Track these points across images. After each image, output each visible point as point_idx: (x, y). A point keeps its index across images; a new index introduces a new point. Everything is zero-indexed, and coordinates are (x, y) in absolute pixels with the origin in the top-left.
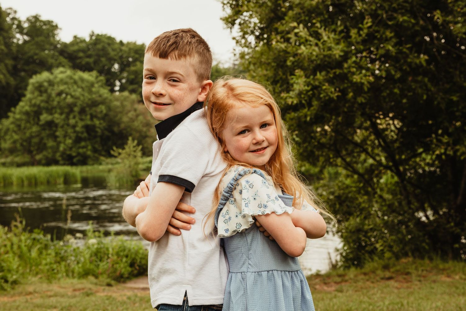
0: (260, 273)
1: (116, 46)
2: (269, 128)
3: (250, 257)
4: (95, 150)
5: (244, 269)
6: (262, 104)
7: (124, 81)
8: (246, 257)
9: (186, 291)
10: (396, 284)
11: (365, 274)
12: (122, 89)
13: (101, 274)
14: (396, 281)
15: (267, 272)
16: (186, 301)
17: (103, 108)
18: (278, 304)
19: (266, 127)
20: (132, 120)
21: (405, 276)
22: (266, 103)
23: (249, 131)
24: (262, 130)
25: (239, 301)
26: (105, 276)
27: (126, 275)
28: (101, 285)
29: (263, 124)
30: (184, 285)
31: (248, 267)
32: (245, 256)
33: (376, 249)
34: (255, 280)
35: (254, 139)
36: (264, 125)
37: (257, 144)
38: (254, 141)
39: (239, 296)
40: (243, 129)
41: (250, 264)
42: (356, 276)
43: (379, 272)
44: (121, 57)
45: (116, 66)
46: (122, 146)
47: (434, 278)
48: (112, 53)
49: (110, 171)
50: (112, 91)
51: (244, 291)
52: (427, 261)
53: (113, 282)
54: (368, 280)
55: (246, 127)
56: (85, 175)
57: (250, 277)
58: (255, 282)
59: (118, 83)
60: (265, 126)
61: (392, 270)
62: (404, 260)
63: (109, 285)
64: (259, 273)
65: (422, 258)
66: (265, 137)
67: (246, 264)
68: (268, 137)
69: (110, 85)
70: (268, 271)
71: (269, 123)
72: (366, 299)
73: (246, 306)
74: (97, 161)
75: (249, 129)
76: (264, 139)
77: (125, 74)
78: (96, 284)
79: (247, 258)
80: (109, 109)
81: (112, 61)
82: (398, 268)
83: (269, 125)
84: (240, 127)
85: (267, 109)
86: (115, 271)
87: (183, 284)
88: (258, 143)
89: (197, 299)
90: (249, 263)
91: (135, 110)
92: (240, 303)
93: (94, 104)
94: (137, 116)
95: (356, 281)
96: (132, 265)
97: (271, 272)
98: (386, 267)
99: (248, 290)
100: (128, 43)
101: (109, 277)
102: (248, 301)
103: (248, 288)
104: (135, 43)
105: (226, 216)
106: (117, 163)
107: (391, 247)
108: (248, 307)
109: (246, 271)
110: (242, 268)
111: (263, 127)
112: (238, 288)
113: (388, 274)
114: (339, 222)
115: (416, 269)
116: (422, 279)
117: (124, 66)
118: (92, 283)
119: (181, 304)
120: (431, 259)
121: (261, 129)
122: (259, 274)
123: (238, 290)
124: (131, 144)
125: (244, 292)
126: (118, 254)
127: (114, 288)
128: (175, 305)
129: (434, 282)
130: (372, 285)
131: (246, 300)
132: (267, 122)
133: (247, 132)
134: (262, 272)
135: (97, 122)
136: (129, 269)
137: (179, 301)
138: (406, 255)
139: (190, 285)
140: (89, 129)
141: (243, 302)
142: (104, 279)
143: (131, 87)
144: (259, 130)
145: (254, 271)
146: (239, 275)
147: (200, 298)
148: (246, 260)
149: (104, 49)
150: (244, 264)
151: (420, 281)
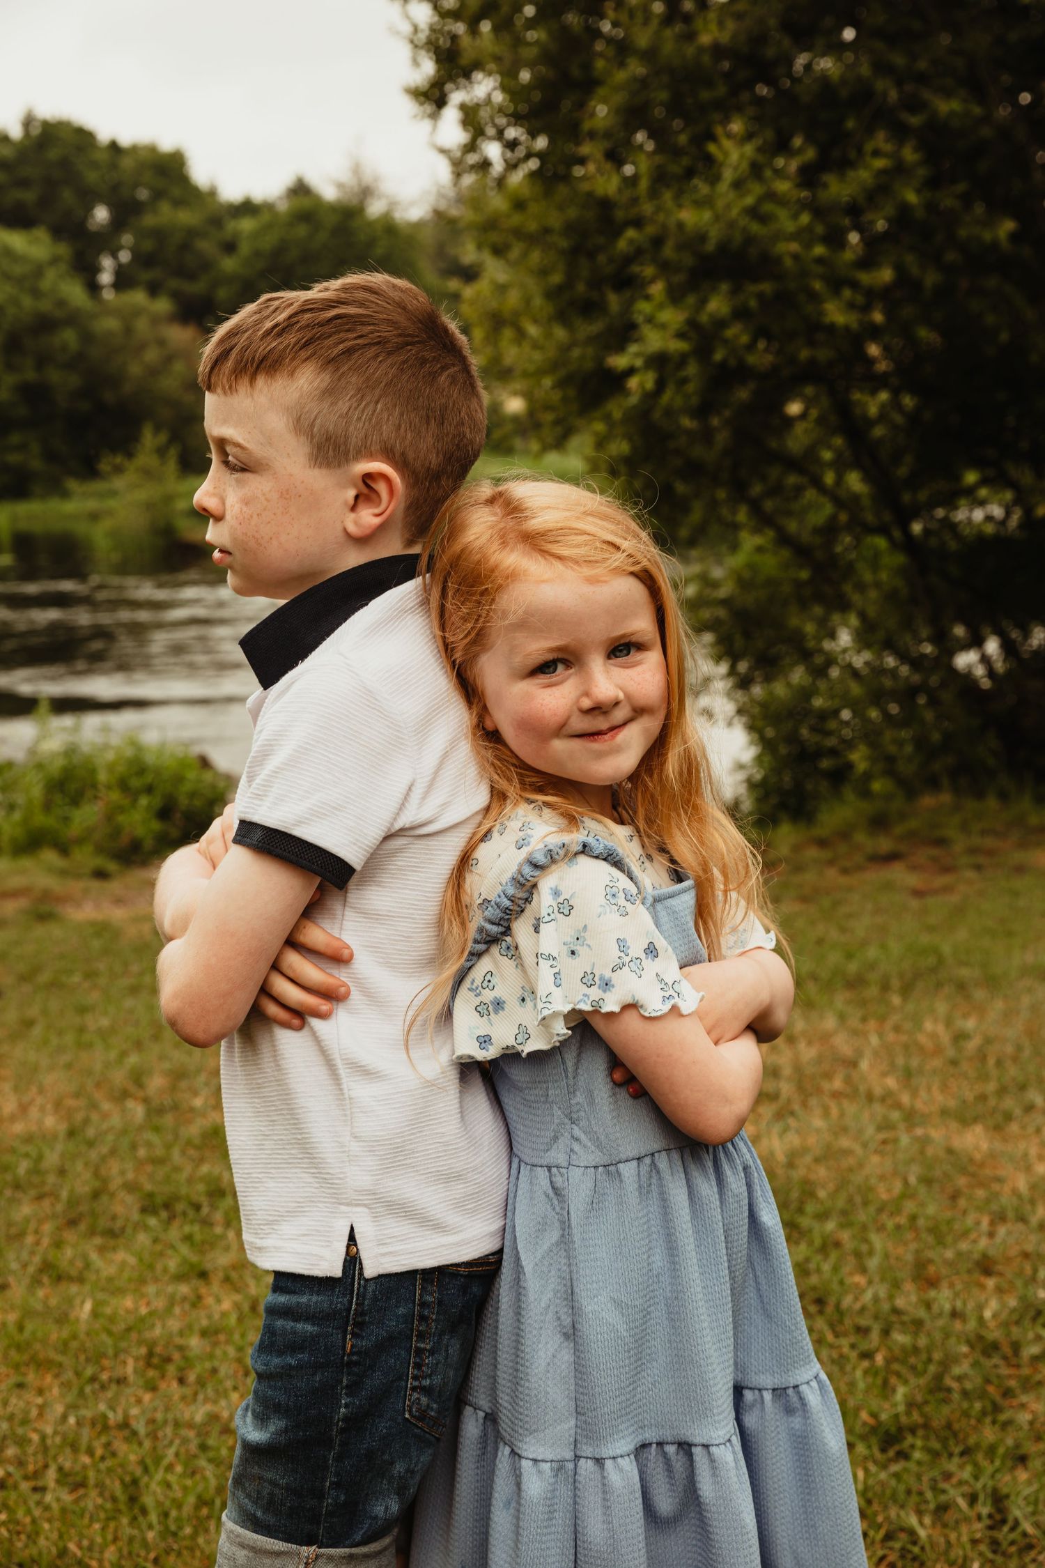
0: (612, 1168)
1: (102, 157)
2: (638, 658)
3: (575, 1116)
4: (51, 456)
5: (557, 1156)
6: (618, 571)
7: (125, 256)
8: (562, 1116)
9: (352, 1228)
10: (913, 880)
11: (822, 843)
12: (123, 281)
13: (80, 841)
14: (914, 868)
15: (635, 1163)
16: (352, 1261)
17: (69, 337)
18: (678, 1267)
19: (628, 654)
20: (154, 372)
21: (935, 852)
22: (632, 569)
23: (568, 664)
24: (615, 665)
25: (546, 1263)
26: (88, 848)
27: (149, 844)
28: (78, 876)
29: (620, 645)
30: (343, 1208)
31: (572, 1150)
32: (559, 1113)
33: (850, 766)
34: (597, 1195)
35: (587, 694)
36: (621, 649)
37: (596, 712)
38: (586, 703)
39: (545, 1248)
40: (550, 657)
41: (577, 1140)
42: (796, 849)
43: (860, 837)
44: (115, 188)
45: (101, 214)
46: (126, 444)
47: (1018, 857)
48: (92, 177)
49: (94, 517)
50: (93, 288)
51: (564, 1230)
52: (992, 803)
53: (112, 866)
54: (831, 863)
55: (560, 649)
56: (23, 526)
57: (579, 1185)
58: (596, 1202)
59: (107, 263)
60: (625, 652)
61: (899, 830)
62: (928, 801)
63: (101, 875)
64: (610, 1168)
65: (980, 795)
66: (621, 689)
67: (564, 1141)
68: (633, 687)
69: (86, 270)
70: (638, 1159)
71: (640, 640)
72: (834, 934)
73: (569, 1284)
74: (56, 488)
75: (571, 658)
76: (621, 695)
77: (127, 239)
78: (63, 873)
79: (566, 1121)
80: (87, 337)
81: (89, 198)
82: (913, 824)
83: (641, 647)
84: (537, 647)
85: (635, 589)
86: (116, 832)
87: (340, 1204)
88: (599, 709)
89: (391, 1253)
90: (573, 1137)
91: (161, 343)
92: (549, 1272)
93: (45, 325)
94: (169, 359)
95: (798, 868)
96: (164, 813)
97: (648, 1160)
98: (879, 823)
99: (575, 1231)
100: (134, 149)
101: (100, 850)
102: (574, 1268)
103: (574, 1222)
104: (152, 149)
105: (482, 991)
106: (113, 493)
107: (890, 760)
108: (576, 1290)
109: (565, 1164)
110: (552, 1153)
111: (618, 654)
112: (540, 1220)
113: (885, 844)
114: (743, 683)
115: (965, 827)
116: (981, 860)
117: (125, 212)
118: (51, 870)
119: (337, 1272)
120: (1003, 796)
121: (611, 661)
122: (608, 1173)
123: (542, 1228)
124: (149, 439)
125: (563, 1236)
126: (123, 785)
127: (115, 886)
128: (317, 1277)
129: (1020, 870)
130: (843, 880)
131: (570, 1265)
132: (634, 639)
133: (560, 667)
134: (621, 1166)
135: (54, 376)
136: (156, 826)
137: (330, 1264)
138: (933, 783)
139: (365, 1205)
140: (34, 394)
141: (559, 1270)
142: (85, 857)
143: (146, 276)
144: (605, 665)
145: (594, 1164)
146: (542, 1174)
147: (401, 1247)
148: (561, 1124)
149: (65, 163)
150: (555, 1138)
151: (978, 868)
